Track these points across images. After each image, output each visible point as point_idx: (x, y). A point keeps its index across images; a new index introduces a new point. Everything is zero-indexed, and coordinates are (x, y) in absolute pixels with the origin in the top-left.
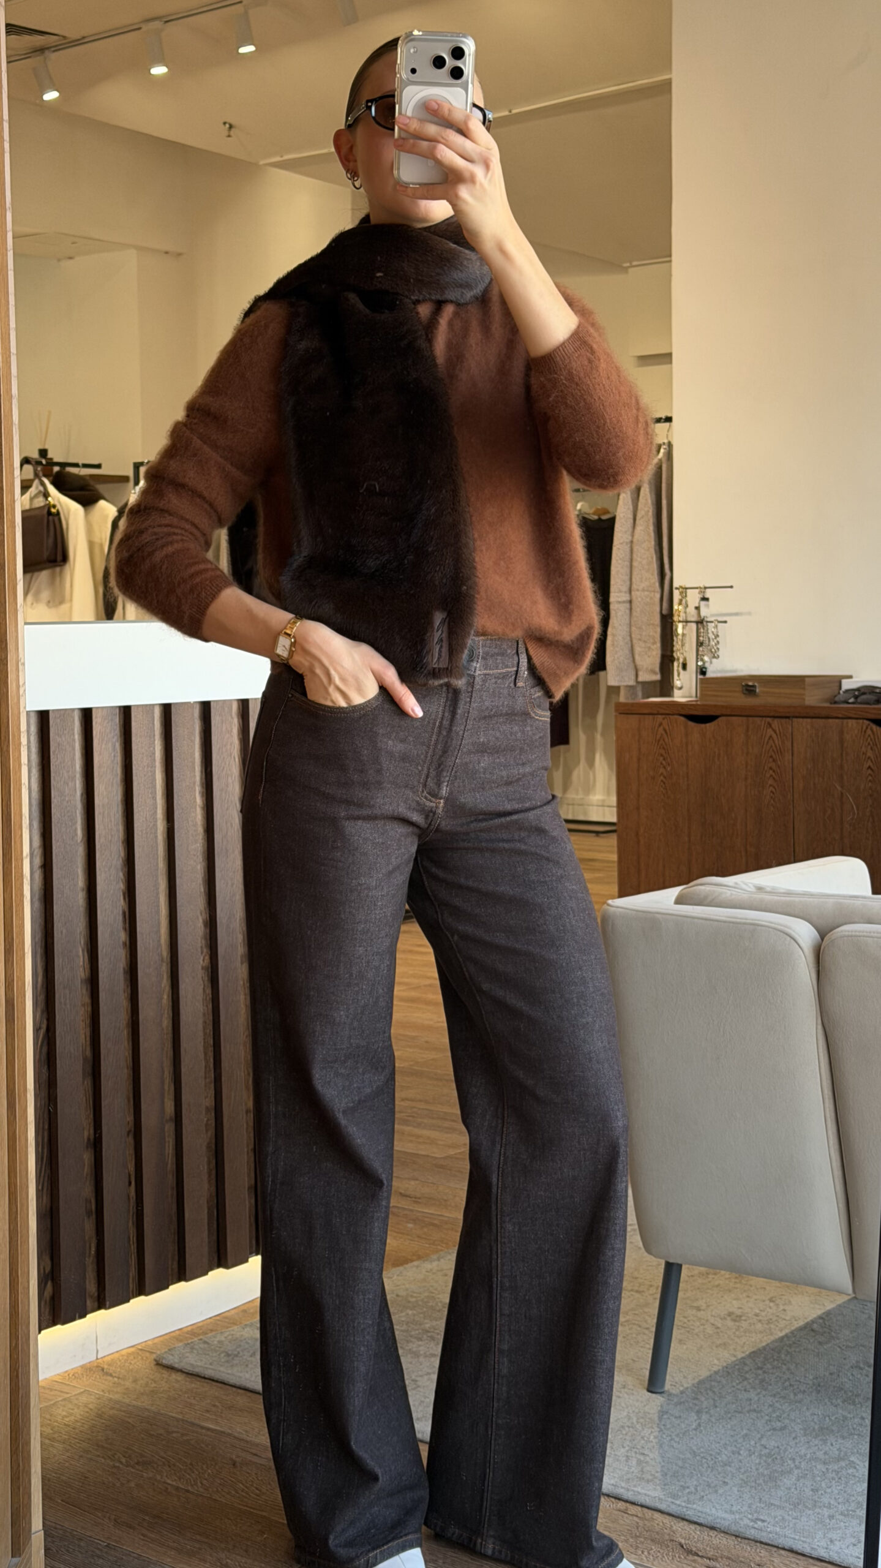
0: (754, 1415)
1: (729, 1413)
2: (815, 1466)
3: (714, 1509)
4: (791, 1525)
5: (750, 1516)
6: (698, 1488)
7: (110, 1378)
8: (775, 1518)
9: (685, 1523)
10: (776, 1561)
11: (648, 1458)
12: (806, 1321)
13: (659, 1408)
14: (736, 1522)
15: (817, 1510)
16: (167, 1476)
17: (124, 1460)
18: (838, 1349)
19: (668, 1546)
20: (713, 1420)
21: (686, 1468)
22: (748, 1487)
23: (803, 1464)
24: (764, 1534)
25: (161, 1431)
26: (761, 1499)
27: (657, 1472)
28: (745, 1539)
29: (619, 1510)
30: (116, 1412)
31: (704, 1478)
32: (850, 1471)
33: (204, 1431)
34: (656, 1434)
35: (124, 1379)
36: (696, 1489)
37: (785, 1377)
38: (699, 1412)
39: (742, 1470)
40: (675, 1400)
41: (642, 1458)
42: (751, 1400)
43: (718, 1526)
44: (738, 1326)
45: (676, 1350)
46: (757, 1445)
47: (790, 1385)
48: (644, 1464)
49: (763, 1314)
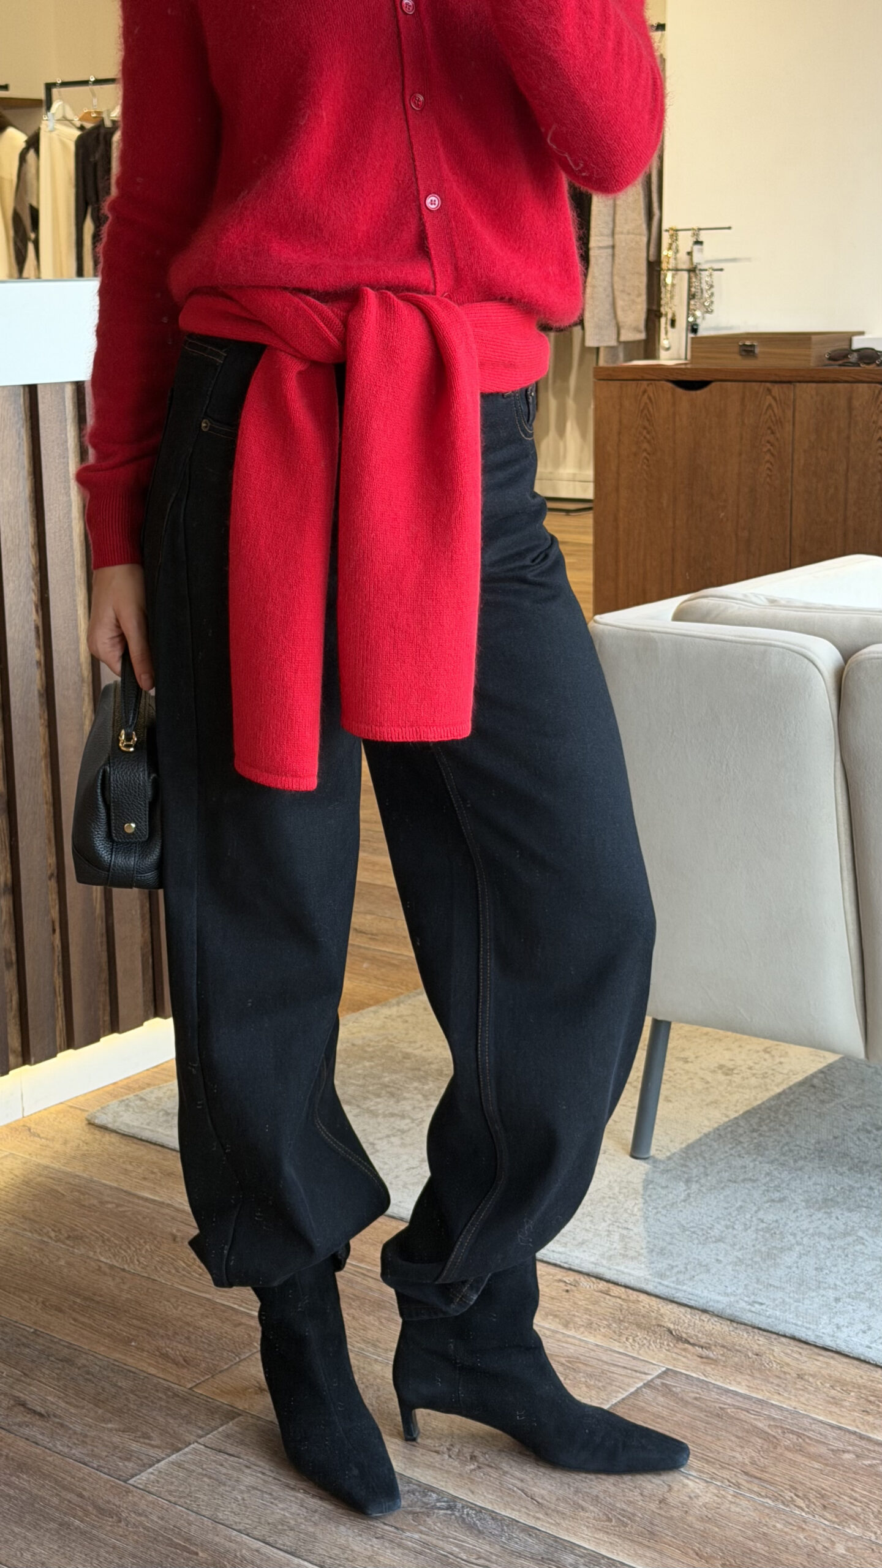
0: (749, 1185)
1: (721, 1182)
2: (819, 1242)
3: (706, 1291)
4: (792, 1309)
5: (746, 1299)
6: (689, 1267)
7: (37, 1139)
8: (774, 1300)
9: (674, 1305)
10: (775, 1349)
11: (631, 1232)
12: (805, 1075)
13: (644, 1177)
14: (730, 1305)
15: (822, 1292)
16: (100, 1253)
17: (53, 1234)
18: (843, 1110)
19: (656, 1333)
20: (704, 1191)
21: (675, 1244)
22: (744, 1266)
23: (805, 1239)
24: (763, 1319)
25: (95, 1202)
26: (758, 1280)
27: (642, 1249)
28: (742, 1323)
29: (601, 1292)
30: (44, 1179)
31: (694, 1256)
32: (858, 1248)
33: (141, 1202)
34: (641, 1205)
35: (53, 1139)
36: (686, 1268)
37: (784, 1141)
38: (688, 1181)
39: (737, 1247)
40: (662, 1168)
41: (625, 1232)
42: (745, 1167)
43: (711, 1309)
44: (730, 1081)
45: (663, 1110)
46: (754, 1219)
47: (791, 1151)
48: (627, 1240)
49: (757, 1067)
